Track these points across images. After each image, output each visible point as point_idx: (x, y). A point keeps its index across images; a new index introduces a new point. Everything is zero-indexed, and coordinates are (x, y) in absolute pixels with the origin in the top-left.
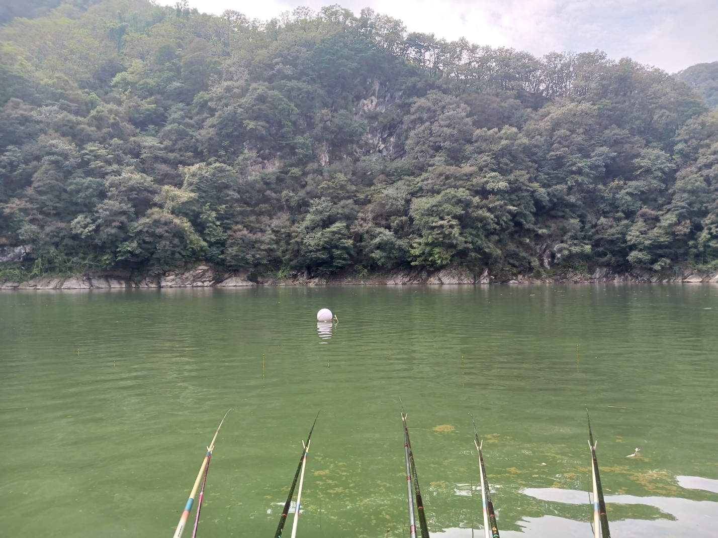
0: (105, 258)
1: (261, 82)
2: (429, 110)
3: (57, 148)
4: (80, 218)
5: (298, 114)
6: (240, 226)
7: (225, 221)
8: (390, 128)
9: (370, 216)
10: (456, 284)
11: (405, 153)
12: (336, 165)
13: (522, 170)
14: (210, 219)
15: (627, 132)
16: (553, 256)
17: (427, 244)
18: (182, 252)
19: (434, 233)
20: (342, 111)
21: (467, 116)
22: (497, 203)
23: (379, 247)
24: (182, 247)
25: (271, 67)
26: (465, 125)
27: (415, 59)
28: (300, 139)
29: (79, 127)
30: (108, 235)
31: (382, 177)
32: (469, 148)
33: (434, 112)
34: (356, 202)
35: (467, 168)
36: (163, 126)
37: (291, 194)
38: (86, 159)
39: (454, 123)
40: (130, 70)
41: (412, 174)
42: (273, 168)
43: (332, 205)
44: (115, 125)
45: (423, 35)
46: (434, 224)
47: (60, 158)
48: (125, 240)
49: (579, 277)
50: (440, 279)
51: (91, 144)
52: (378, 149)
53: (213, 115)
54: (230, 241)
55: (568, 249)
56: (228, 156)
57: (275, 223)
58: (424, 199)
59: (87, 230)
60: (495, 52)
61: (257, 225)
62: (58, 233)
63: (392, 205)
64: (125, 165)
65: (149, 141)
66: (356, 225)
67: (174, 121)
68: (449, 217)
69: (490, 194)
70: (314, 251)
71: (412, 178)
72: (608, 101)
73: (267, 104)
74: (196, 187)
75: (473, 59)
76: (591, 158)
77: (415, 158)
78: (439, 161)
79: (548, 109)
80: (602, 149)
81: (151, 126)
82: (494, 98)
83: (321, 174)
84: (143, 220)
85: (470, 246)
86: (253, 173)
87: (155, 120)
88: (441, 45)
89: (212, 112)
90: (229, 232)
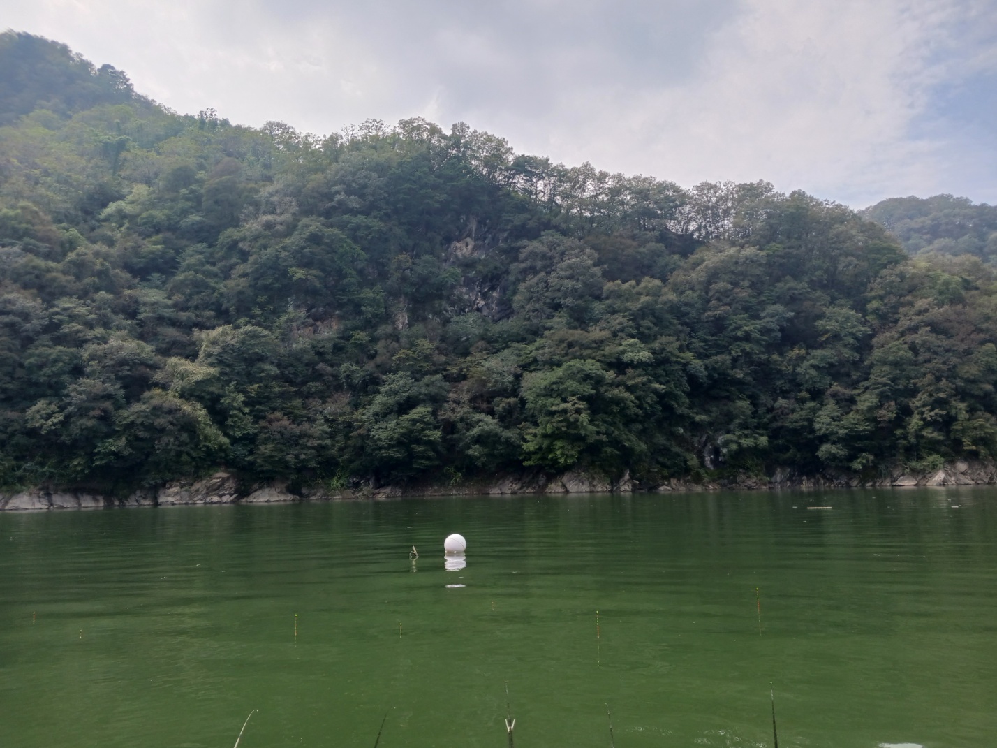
0: (75, 463)
1: (314, 217)
2: (544, 257)
3: (14, 305)
4: (41, 404)
5: (366, 260)
6: (278, 414)
7: (257, 407)
8: (493, 279)
9: (466, 397)
10: (586, 492)
11: (513, 312)
12: (419, 328)
13: (669, 335)
14: (235, 404)
15: (806, 285)
16: (716, 451)
17: (545, 436)
18: (192, 452)
19: (554, 420)
20: (427, 257)
21: (595, 265)
22: (638, 380)
23: (478, 440)
24: (192, 446)
25: (329, 196)
26: (593, 276)
27: (524, 190)
28: (367, 293)
29: (49, 276)
30: (82, 430)
31: (481, 344)
32: (598, 307)
33: (550, 259)
34: (447, 378)
35: (596, 333)
36: (173, 274)
37: (354, 368)
38: (56, 321)
39: (578, 273)
40: (130, 198)
41: (522, 340)
42: (328, 332)
43: (413, 383)
44: (102, 274)
45: (535, 158)
46: (554, 408)
47: (18, 319)
48: (108, 436)
49: (754, 480)
50: (564, 486)
51: (65, 299)
52: (476, 306)
53: (245, 260)
54: (262, 436)
55: (736, 442)
56: (265, 317)
57: (329, 408)
58: (539, 374)
59: (50, 422)
60: (629, 181)
61: (304, 412)
62: (6, 427)
63: (496, 382)
64: (114, 328)
65: (152, 296)
66: (445, 410)
67: (189, 268)
68: (574, 398)
69: (628, 368)
70: (385, 448)
71: (522, 345)
72: (779, 245)
73: (323, 247)
74: (217, 359)
75: (601, 190)
76: (760, 319)
77: (526, 319)
78: (559, 323)
79: (701, 255)
80: (775, 307)
81: (156, 275)
82: (629, 242)
83: (398, 340)
84: (137, 407)
85: (604, 438)
86: (301, 339)
87: (164, 266)
88: (559, 172)
89: (244, 256)
90: (262, 423)
